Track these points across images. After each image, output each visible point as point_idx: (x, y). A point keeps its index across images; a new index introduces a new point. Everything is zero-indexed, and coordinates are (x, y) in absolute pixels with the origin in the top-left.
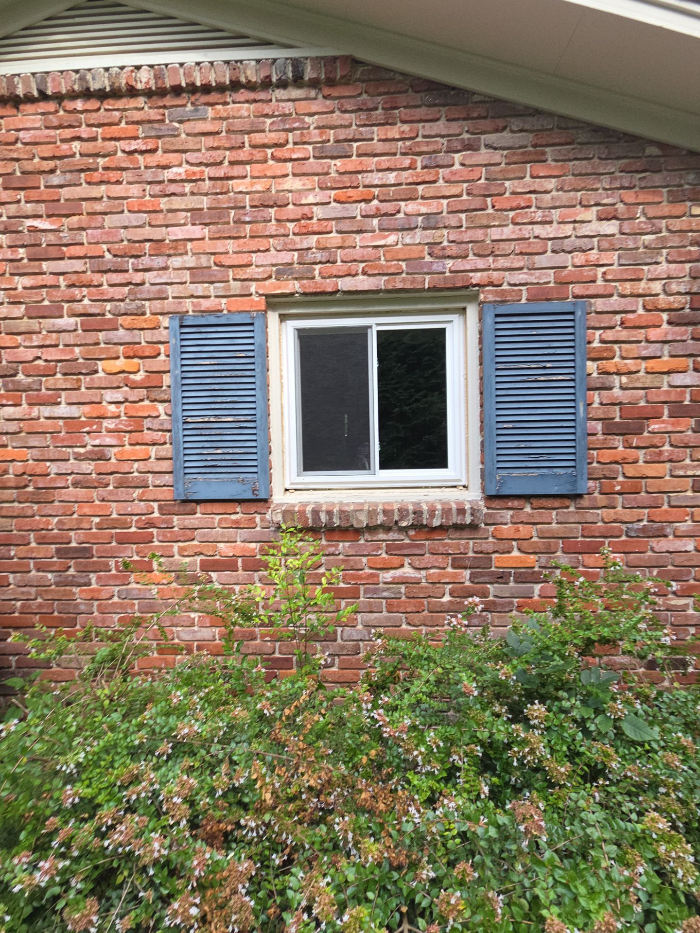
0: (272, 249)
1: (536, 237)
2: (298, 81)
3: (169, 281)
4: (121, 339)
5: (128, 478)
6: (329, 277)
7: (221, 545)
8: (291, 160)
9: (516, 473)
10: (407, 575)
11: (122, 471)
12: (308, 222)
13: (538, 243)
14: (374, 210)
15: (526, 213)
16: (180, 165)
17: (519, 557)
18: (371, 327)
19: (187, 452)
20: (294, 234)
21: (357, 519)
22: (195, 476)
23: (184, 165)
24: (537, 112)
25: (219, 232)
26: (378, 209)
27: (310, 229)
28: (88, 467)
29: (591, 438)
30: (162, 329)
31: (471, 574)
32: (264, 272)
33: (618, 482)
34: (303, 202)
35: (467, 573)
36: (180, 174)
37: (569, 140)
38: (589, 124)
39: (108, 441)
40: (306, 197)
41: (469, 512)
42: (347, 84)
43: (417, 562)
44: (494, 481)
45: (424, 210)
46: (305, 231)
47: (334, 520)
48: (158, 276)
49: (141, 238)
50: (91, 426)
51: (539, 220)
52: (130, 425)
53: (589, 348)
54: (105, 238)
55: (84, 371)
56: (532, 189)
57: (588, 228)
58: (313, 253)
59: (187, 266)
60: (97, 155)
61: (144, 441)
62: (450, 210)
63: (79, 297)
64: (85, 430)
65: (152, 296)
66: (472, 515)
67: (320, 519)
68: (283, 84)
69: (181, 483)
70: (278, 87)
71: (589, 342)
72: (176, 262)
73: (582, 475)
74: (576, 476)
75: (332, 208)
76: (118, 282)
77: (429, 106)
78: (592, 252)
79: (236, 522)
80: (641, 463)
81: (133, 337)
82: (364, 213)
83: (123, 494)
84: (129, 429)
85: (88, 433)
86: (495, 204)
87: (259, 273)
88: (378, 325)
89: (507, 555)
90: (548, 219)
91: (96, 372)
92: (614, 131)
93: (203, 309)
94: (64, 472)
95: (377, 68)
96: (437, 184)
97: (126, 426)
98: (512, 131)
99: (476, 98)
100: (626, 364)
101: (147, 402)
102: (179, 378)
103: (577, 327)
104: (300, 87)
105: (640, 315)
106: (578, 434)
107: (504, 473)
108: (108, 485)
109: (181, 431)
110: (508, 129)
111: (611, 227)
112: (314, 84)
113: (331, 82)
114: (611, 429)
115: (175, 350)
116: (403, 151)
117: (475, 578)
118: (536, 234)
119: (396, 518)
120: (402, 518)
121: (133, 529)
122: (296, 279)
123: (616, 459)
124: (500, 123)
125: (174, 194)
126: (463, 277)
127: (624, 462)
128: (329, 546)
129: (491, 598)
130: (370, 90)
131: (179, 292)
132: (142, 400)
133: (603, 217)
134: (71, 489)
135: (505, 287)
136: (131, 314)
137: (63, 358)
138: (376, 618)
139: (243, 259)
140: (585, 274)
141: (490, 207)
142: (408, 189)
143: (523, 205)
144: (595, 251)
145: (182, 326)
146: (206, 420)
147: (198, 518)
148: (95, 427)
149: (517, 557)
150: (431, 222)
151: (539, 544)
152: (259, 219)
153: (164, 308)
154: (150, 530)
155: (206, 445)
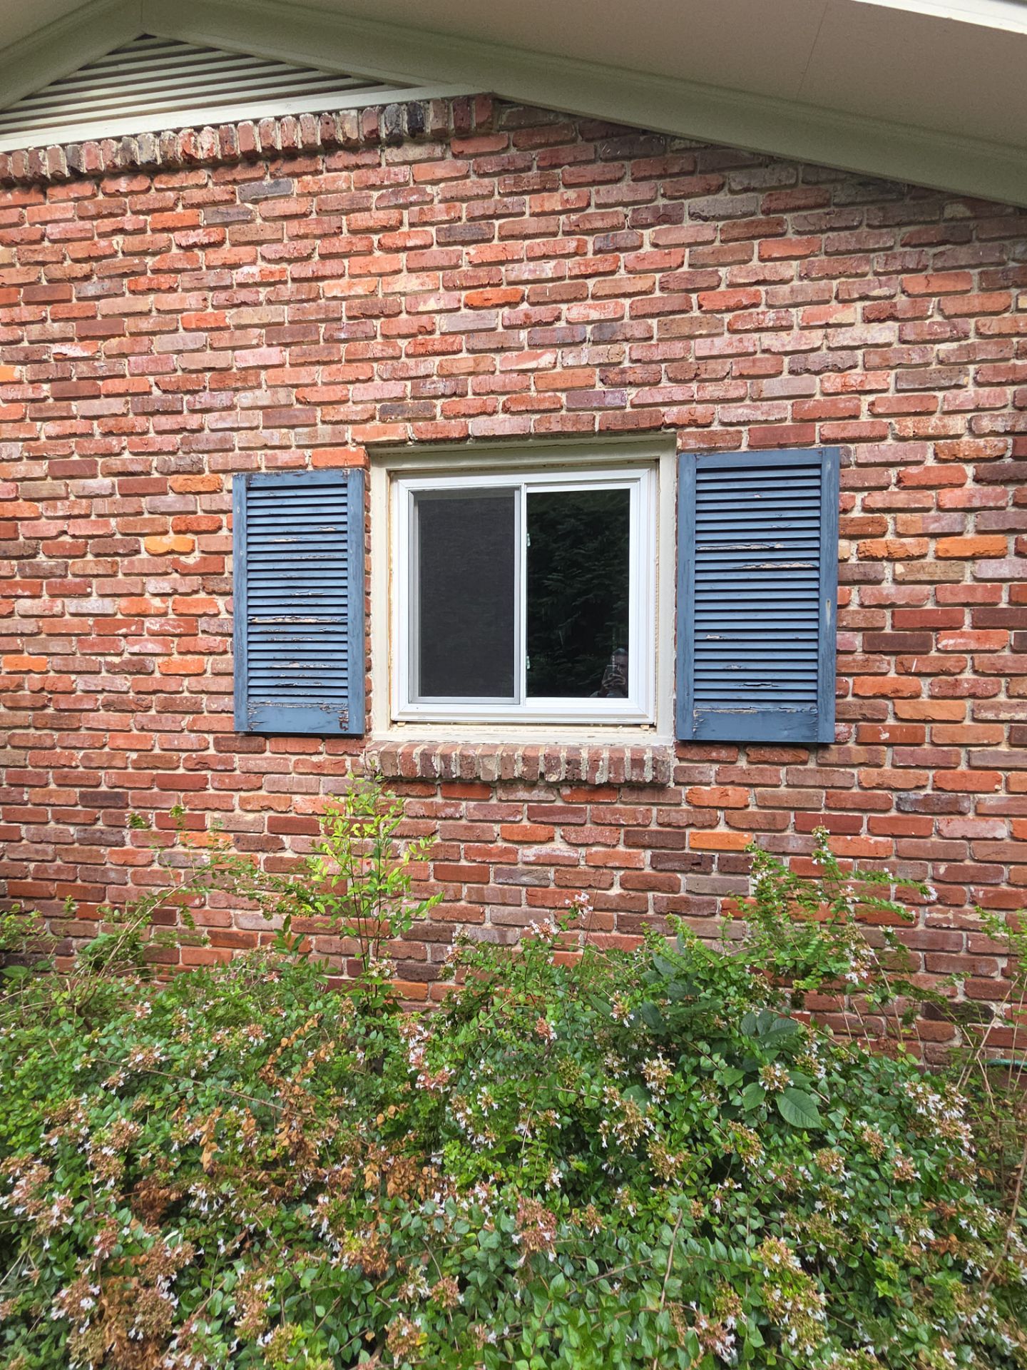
0: (376, 378)
1: (764, 351)
2: (416, 134)
3: (235, 425)
4: (170, 506)
5: (174, 700)
6: (456, 417)
7: (297, 798)
8: (406, 249)
9: (723, 707)
10: (558, 853)
11: (168, 689)
12: (427, 337)
13: (768, 359)
14: (522, 317)
15: (751, 314)
16: (254, 263)
17: (728, 835)
18: (518, 489)
19: (253, 665)
20: (408, 356)
21: (484, 768)
22: (263, 699)
23: (260, 262)
24: (771, 161)
25: (304, 354)
26: (527, 316)
27: (430, 348)
28: (122, 682)
29: (843, 658)
30: (225, 492)
31: (652, 857)
32: (363, 411)
33: (884, 727)
34: (421, 308)
35: (648, 854)
36: (253, 275)
37: (820, 201)
38: (853, 174)
39: (151, 647)
40: (425, 302)
41: (650, 763)
42: (487, 135)
43: (573, 836)
44: (689, 719)
45: (595, 315)
46: (422, 350)
47: (453, 769)
48: (222, 418)
49: (200, 367)
50: (128, 626)
51: (771, 324)
52: (179, 627)
53: (845, 520)
54: (152, 368)
55: (121, 551)
56: (761, 278)
57: (848, 335)
58: (433, 383)
59: (260, 403)
60: (145, 253)
61: (197, 649)
62: (634, 313)
63: (117, 450)
64: (120, 632)
65: (211, 447)
66: (654, 768)
67: (432, 766)
68: (396, 141)
69: (244, 708)
70: (389, 145)
71: (845, 511)
72: (245, 398)
73: (826, 714)
74: (816, 716)
75: (462, 316)
76: (167, 427)
77: (606, 160)
78: (854, 371)
79: (318, 765)
80: (924, 698)
81: (186, 504)
82: (507, 323)
83: (168, 721)
84: (178, 631)
85: (125, 636)
86: (703, 303)
87: (356, 413)
88: (529, 485)
89: (708, 831)
90: (784, 323)
91: (138, 552)
92: (895, 183)
93: (279, 464)
94: (93, 688)
95: (531, 109)
96: (617, 276)
97: (174, 627)
98: (732, 192)
99: (678, 144)
100: (903, 545)
101: (202, 595)
102: (244, 562)
103: (824, 487)
104: (420, 143)
105: (928, 469)
106: (821, 651)
107: (705, 707)
108: (148, 708)
109: (245, 635)
110: (726, 188)
111: (885, 333)
112: (440, 137)
113: (464, 134)
114: (877, 645)
115: (239, 522)
116: (567, 229)
117: (660, 862)
118: (765, 346)
119: (542, 769)
120: (550, 769)
121: (181, 771)
122: (409, 420)
123: (884, 691)
124: (714, 179)
125: (244, 304)
126: (651, 413)
127: (896, 696)
128: (446, 805)
129: (683, 894)
130: (521, 142)
131: (249, 441)
132: (196, 592)
133: (872, 317)
134: (102, 712)
135: (716, 427)
136: (184, 473)
137: (95, 533)
138: (510, 914)
139: (336, 393)
140: (842, 405)
141: (695, 307)
142: (572, 285)
143: (745, 302)
144: (859, 370)
145: (249, 489)
146: (280, 620)
147: (266, 759)
148: (133, 628)
149: (723, 835)
150: (606, 333)
151: (757, 817)
152: (359, 335)
153: (227, 463)
154: (204, 772)
155: (278, 656)
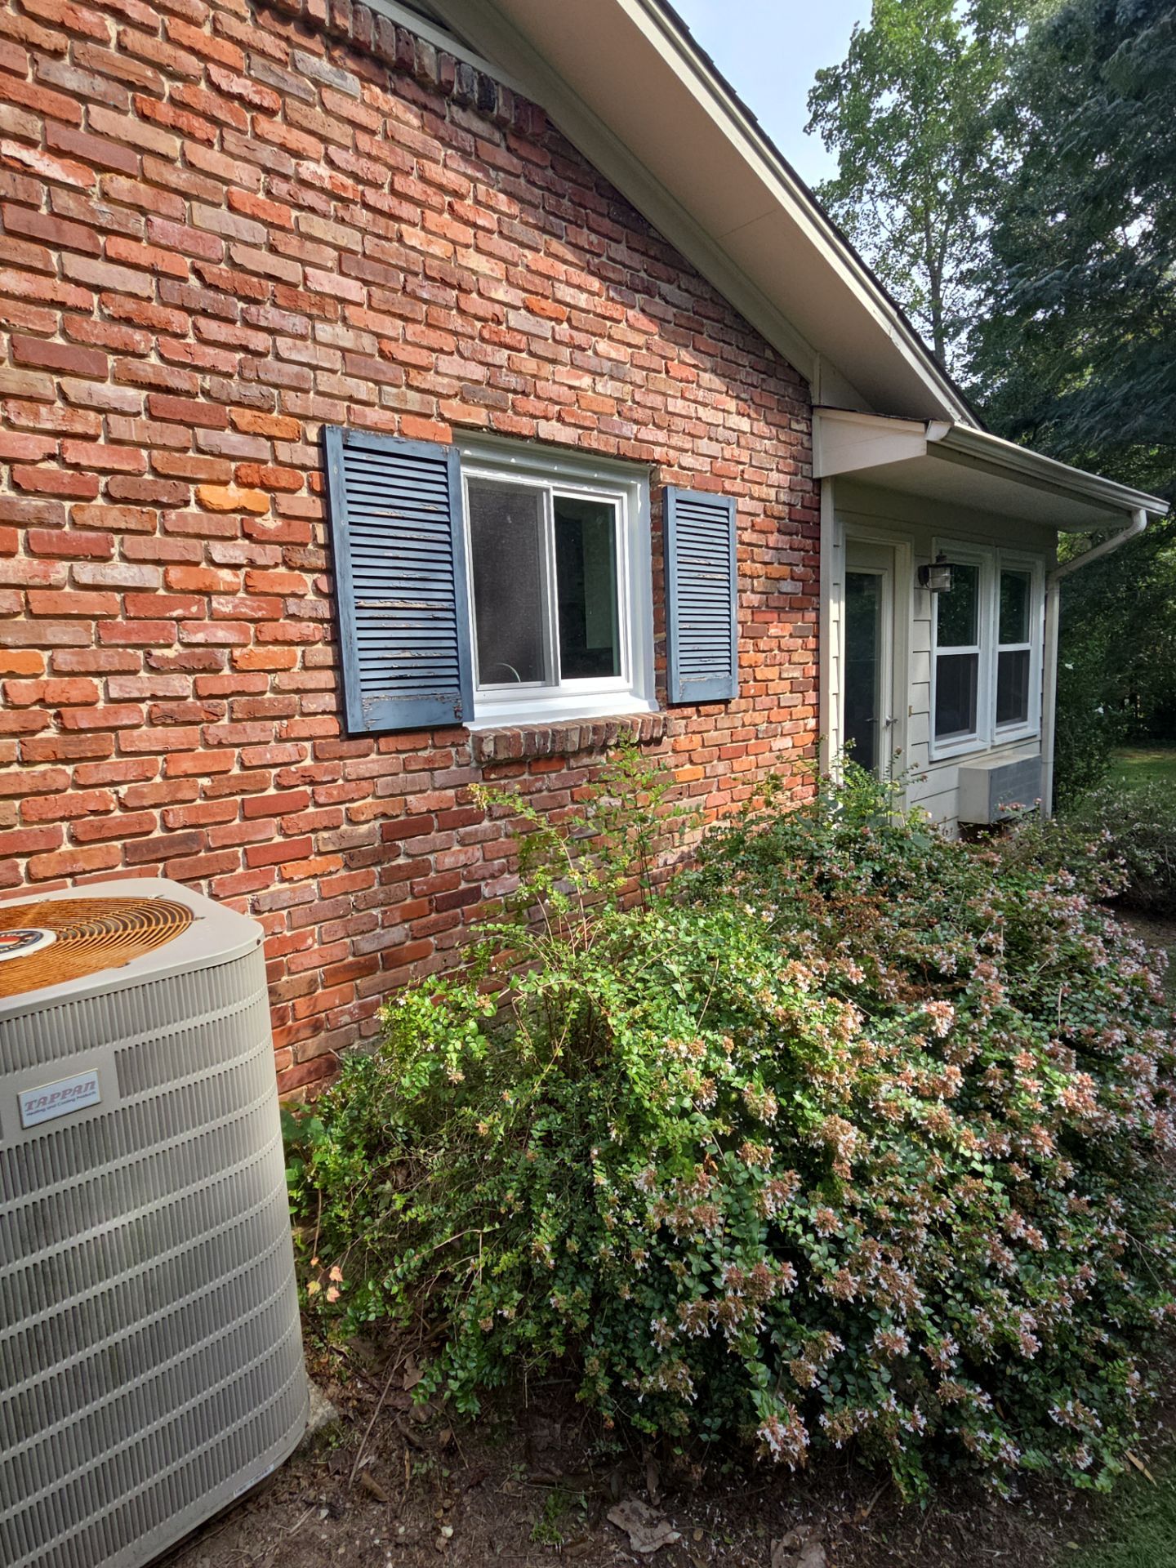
0: (459, 354)
2: (483, 108)
3: (314, 362)
4: (234, 448)
5: (262, 702)
6: (525, 415)
7: (410, 798)
8: (473, 224)
9: (693, 678)
11: (252, 689)
13: (699, 425)
14: (565, 336)
15: (691, 388)
16: (317, 160)
17: (693, 769)
18: (547, 491)
19: (364, 654)
21: (571, 739)
22: (376, 693)
23: (327, 163)
24: (696, 275)
25: (386, 302)
26: (569, 336)
27: (500, 339)
28: (182, 684)
30: (306, 444)
32: (450, 386)
33: (750, 686)
34: (493, 295)
36: (321, 178)
37: (718, 317)
38: (732, 308)
39: (222, 635)
40: (495, 290)
42: (533, 144)
44: (678, 688)
45: (613, 355)
46: (496, 339)
47: (548, 744)
48: (293, 347)
49: (261, 270)
50: (187, 607)
52: (260, 609)
54: (188, 245)
55: (165, 499)
56: (697, 362)
58: (505, 375)
59: (341, 343)
60: (162, 67)
61: (288, 637)
63: (142, 348)
64: (175, 614)
65: (286, 381)
67: (533, 745)
68: (463, 103)
69: (355, 705)
70: (455, 101)
72: (324, 332)
73: (735, 679)
74: (731, 680)
75: (523, 317)
76: (222, 338)
77: (612, 220)
78: (734, 446)
79: (429, 760)
80: (763, 666)
81: (258, 450)
82: (555, 337)
83: (253, 731)
84: (259, 614)
85: (179, 620)
86: (669, 369)
87: (443, 385)
88: (555, 489)
89: (681, 769)
91: (187, 503)
92: (747, 322)
93: (369, 423)
94: (136, 695)
95: (564, 141)
96: (621, 326)
97: (253, 609)
98: (679, 287)
99: (653, 234)
100: (756, 568)
101: (282, 570)
102: (346, 534)
103: (731, 525)
104: (482, 118)
105: (762, 520)
106: (732, 637)
107: (684, 678)
108: (219, 717)
109: (351, 621)
112: (499, 124)
113: (519, 134)
114: (748, 632)
115: (337, 485)
116: (594, 270)
119: (604, 735)
120: (610, 734)
121: (272, 791)
122: (487, 406)
123: (751, 663)
124: (672, 273)
125: (312, 210)
126: (645, 448)
127: (754, 666)
130: (559, 167)
131: (326, 385)
132: (276, 565)
133: (740, 411)
134: (144, 728)
135: (677, 468)
136: (250, 407)
137: (116, 466)
139: (423, 357)
140: (730, 469)
141: (664, 370)
142: (597, 321)
143: (687, 378)
144: (736, 447)
145: (347, 447)
146: (389, 604)
148: (194, 609)
149: (688, 770)
151: (705, 754)
152: (440, 300)
153: (307, 408)
154: (303, 788)
155: (389, 644)
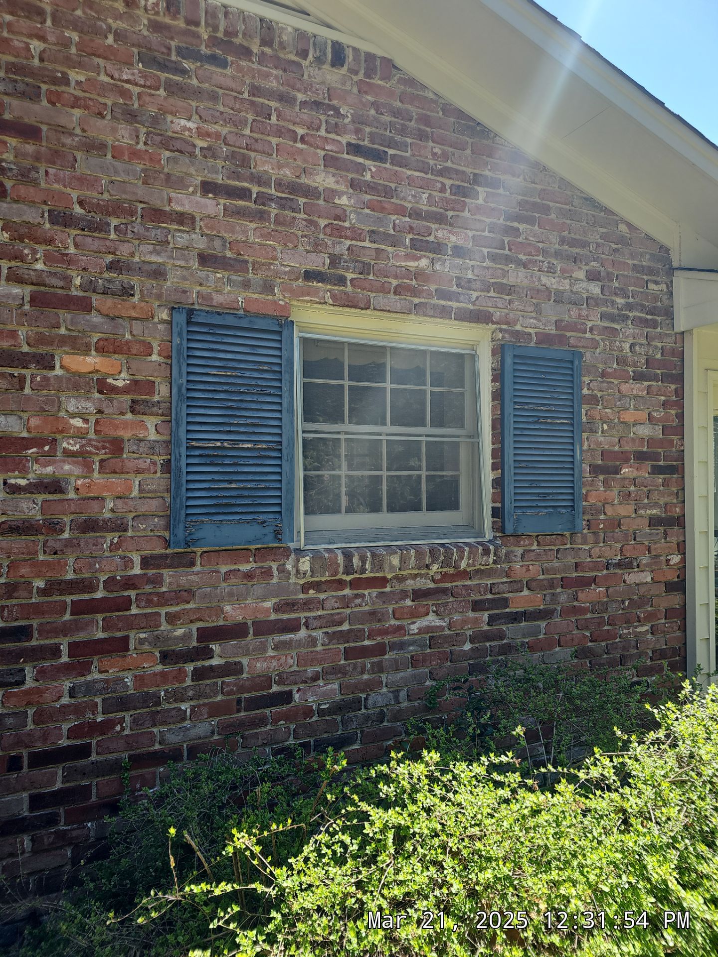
0: (300, 247)
1: (543, 286)
3: (171, 261)
4: (95, 327)
6: (361, 291)
7: (227, 607)
9: (529, 512)
10: (430, 623)
11: (89, 511)
12: (340, 223)
13: (544, 291)
14: (408, 228)
15: (536, 261)
16: (190, 118)
17: (530, 596)
19: (191, 486)
20: (325, 235)
21: (390, 564)
22: (200, 518)
23: (195, 119)
25: (238, 213)
26: (411, 228)
27: (343, 234)
30: (158, 321)
31: (490, 616)
32: (291, 272)
33: (601, 520)
34: (336, 201)
35: (485, 616)
36: (190, 130)
39: (68, 468)
40: (339, 199)
41: (492, 552)
43: (442, 609)
44: (512, 519)
46: (338, 235)
47: (366, 567)
48: (155, 252)
51: (545, 270)
54: (75, 185)
55: (32, 366)
56: (541, 239)
57: (579, 286)
58: (346, 261)
61: (125, 470)
62: (474, 243)
64: (30, 451)
66: (495, 555)
69: (181, 526)
72: (182, 238)
73: (578, 514)
74: (574, 515)
75: (366, 215)
76: (95, 248)
77: (457, 135)
80: (616, 502)
81: (115, 327)
82: (397, 229)
83: (86, 545)
84: (102, 452)
85: (35, 456)
89: (518, 594)
90: (552, 271)
91: (51, 368)
93: (214, 303)
95: (413, 80)
96: (464, 215)
98: (525, 181)
100: (605, 413)
101: (130, 417)
102: (184, 391)
103: (574, 375)
105: (615, 370)
106: (575, 475)
107: (519, 512)
109: (184, 458)
110: (522, 177)
111: (595, 289)
114: (595, 470)
115: (179, 352)
116: (435, 173)
117: (494, 621)
118: (542, 283)
119: (428, 561)
120: (434, 560)
121: (100, 594)
123: (600, 498)
126: (484, 312)
127: (605, 502)
128: (355, 598)
129: (506, 640)
131: (184, 278)
132: (124, 414)
133: (590, 277)
135: (518, 327)
136: (113, 296)
138: (402, 678)
139: (267, 252)
140: (579, 327)
141: (507, 248)
142: (438, 213)
143: (533, 253)
144: (584, 307)
145: (189, 323)
146: (219, 444)
147: (196, 574)
148: (47, 448)
149: (526, 596)
150: (458, 252)
151: (545, 582)
153: (161, 294)
155: (216, 477)
